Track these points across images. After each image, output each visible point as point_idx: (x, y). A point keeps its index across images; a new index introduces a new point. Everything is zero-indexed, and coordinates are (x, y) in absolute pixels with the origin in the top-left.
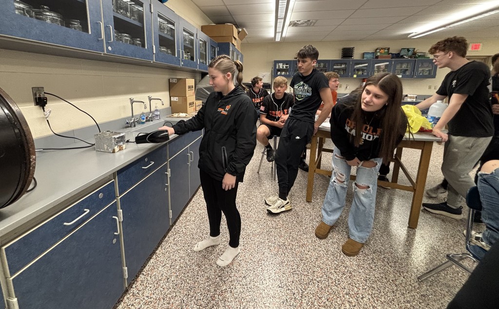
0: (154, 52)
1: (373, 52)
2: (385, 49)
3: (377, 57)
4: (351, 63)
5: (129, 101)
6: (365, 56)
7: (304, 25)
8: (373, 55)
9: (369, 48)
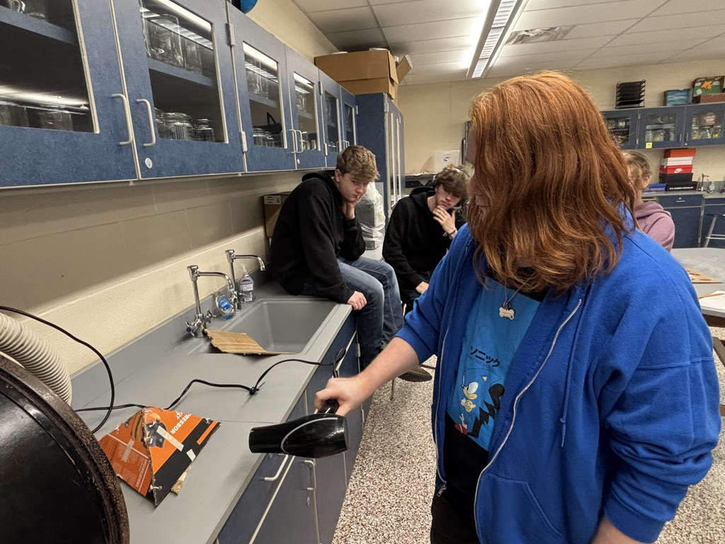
0: (245, 149)
1: (687, 88)
2: (713, 79)
3: (697, 100)
4: (639, 117)
5: (188, 273)
6: (669, 98)
7: (543, 38)
8: (688, 96)
9: (678, 80)
